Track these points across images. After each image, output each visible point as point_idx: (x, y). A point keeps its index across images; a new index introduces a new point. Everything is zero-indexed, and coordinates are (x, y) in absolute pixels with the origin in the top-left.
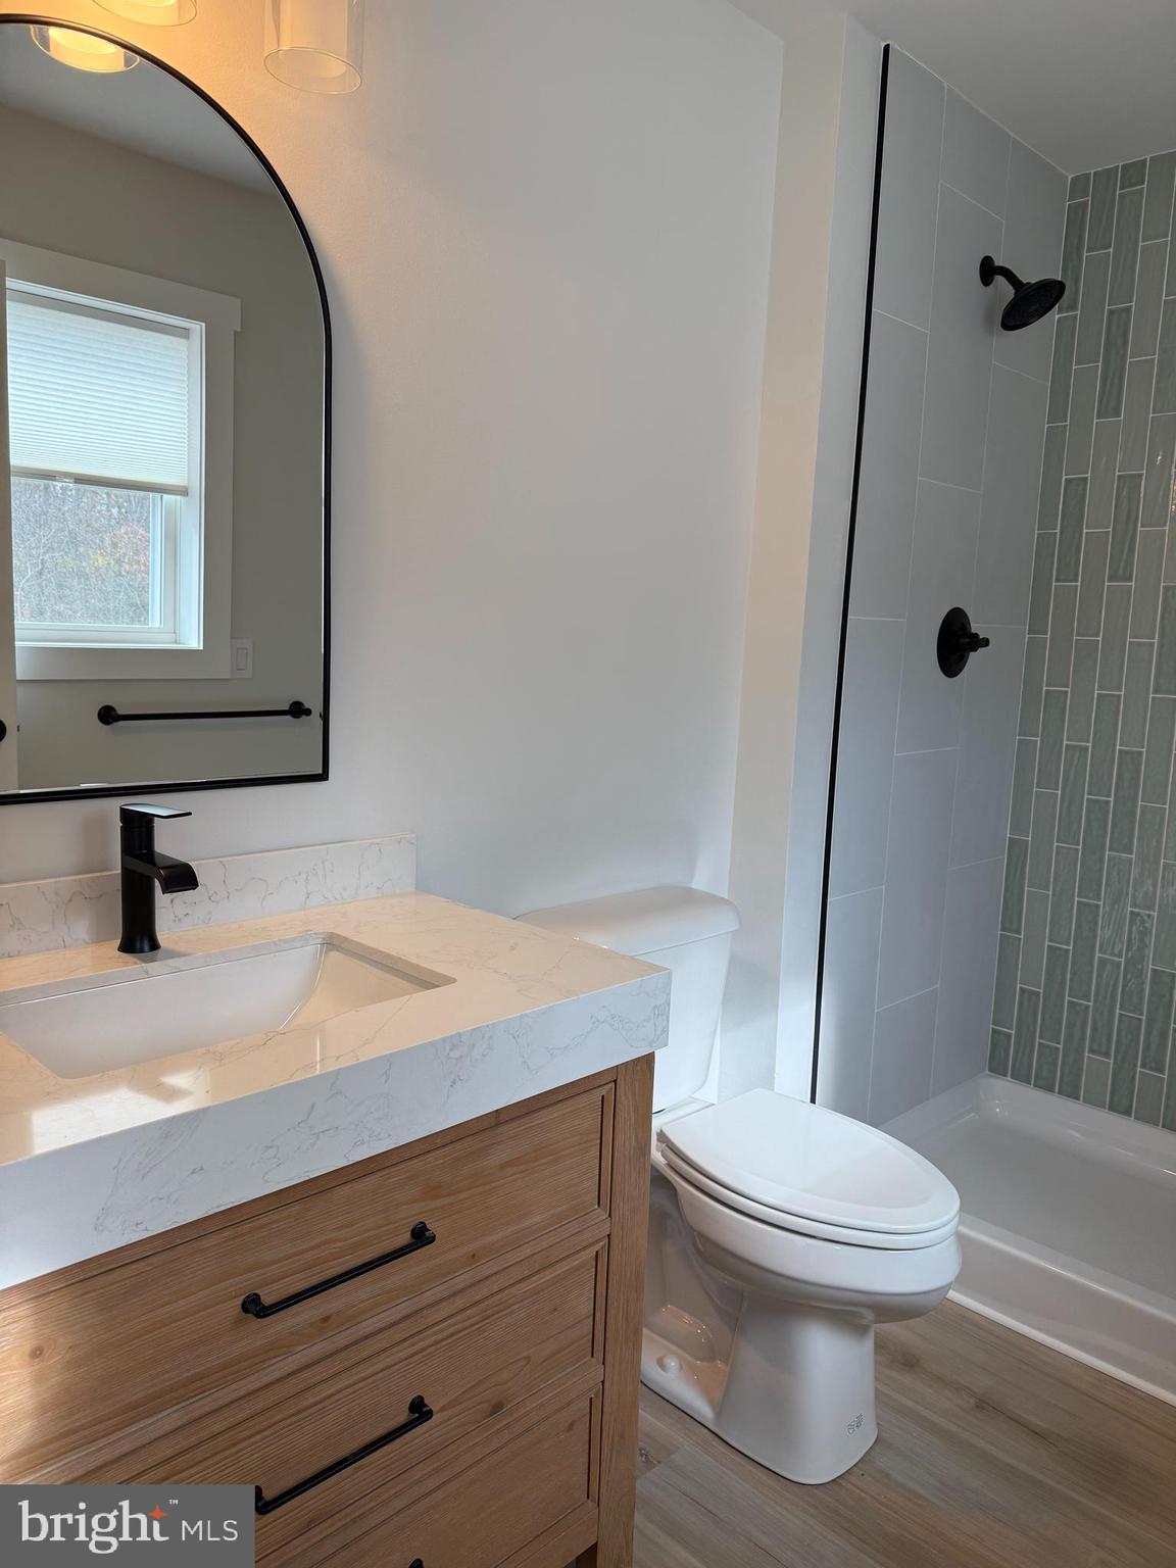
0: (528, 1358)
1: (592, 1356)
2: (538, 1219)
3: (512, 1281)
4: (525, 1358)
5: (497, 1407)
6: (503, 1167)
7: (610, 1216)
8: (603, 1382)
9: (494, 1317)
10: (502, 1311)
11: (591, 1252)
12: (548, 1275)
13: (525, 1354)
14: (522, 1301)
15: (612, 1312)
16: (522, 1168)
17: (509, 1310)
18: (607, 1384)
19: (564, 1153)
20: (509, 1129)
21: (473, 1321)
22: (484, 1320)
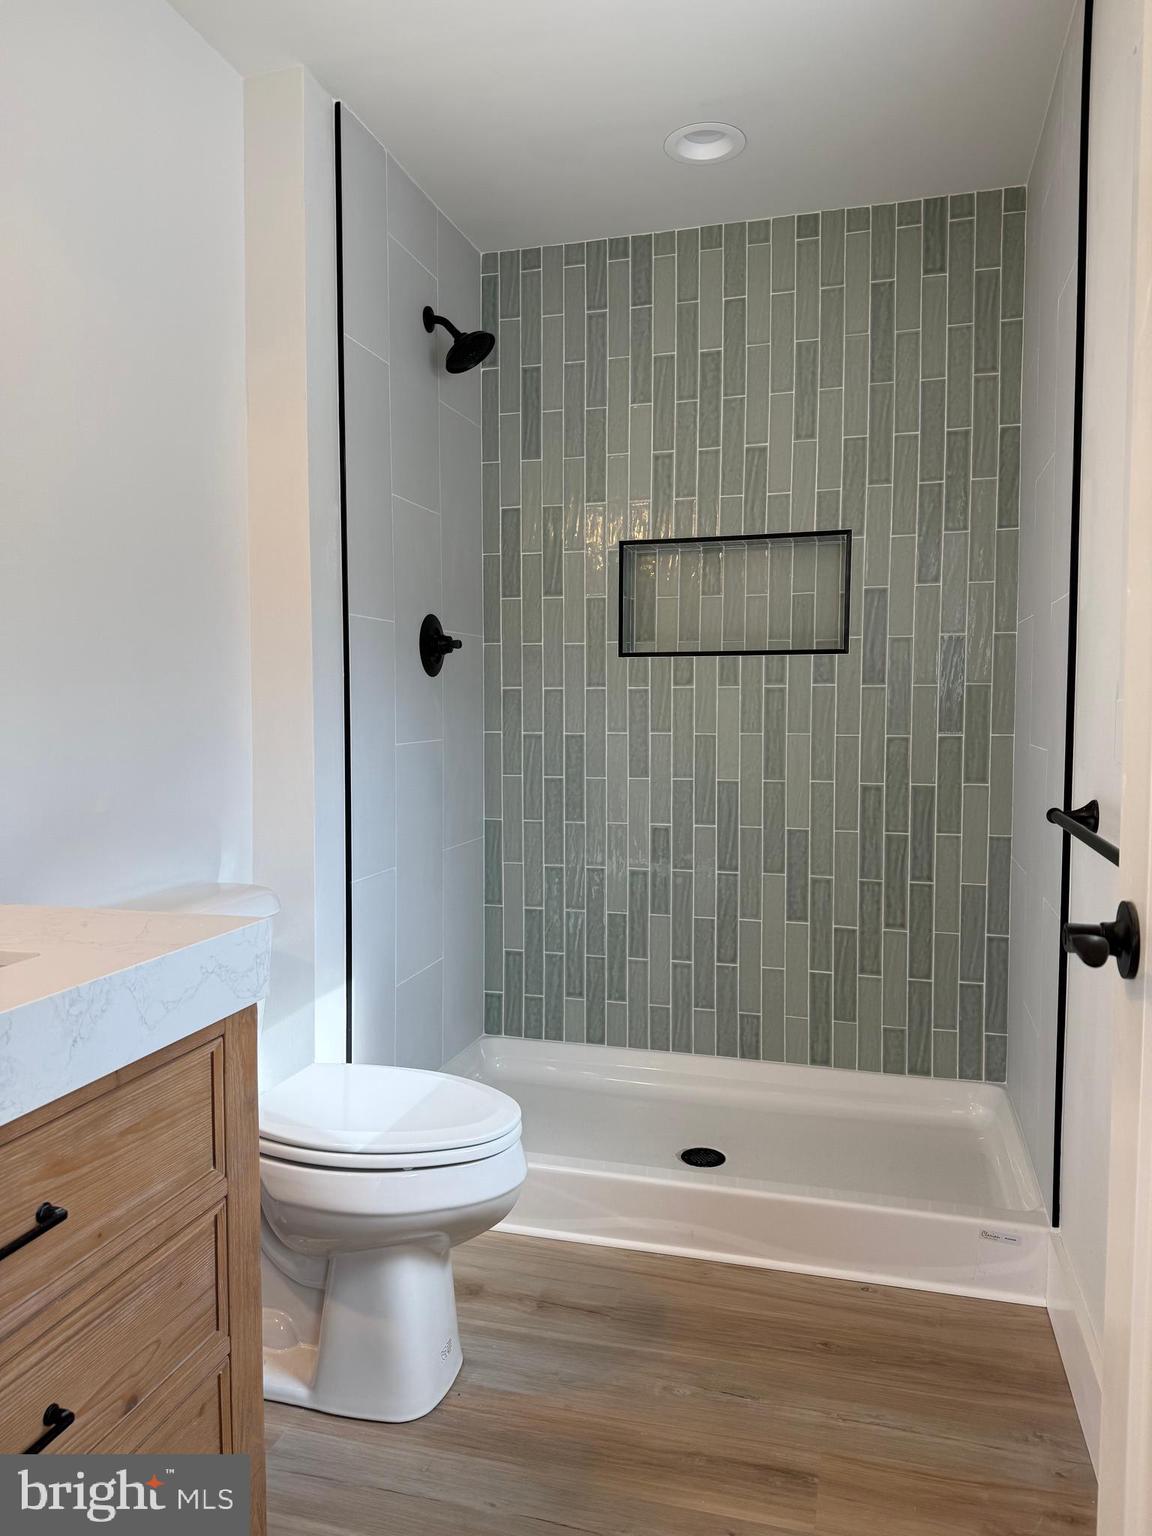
0: (158, 1341)
1: (218, 1329)
2: (159, 1187)
3: (140, 1256)
4: (156, 1342)
5: (132, 1401)
6: (123, 1134)
7: (226, 1176)
8: (229, 1355)
9: (125, 1300)
10: (131, 1292)
11: (210, 1217)
12: (174, 1246)
13: (154, 1338)
14: (150, 1279)
15: (233, 1278)
16: (142, 1134)
17: (137, 1291)
18: (233, 1358)
19: (180, 1115)
20: (128, 1093)
21: (104, 1307)
22: (114, 1305)
